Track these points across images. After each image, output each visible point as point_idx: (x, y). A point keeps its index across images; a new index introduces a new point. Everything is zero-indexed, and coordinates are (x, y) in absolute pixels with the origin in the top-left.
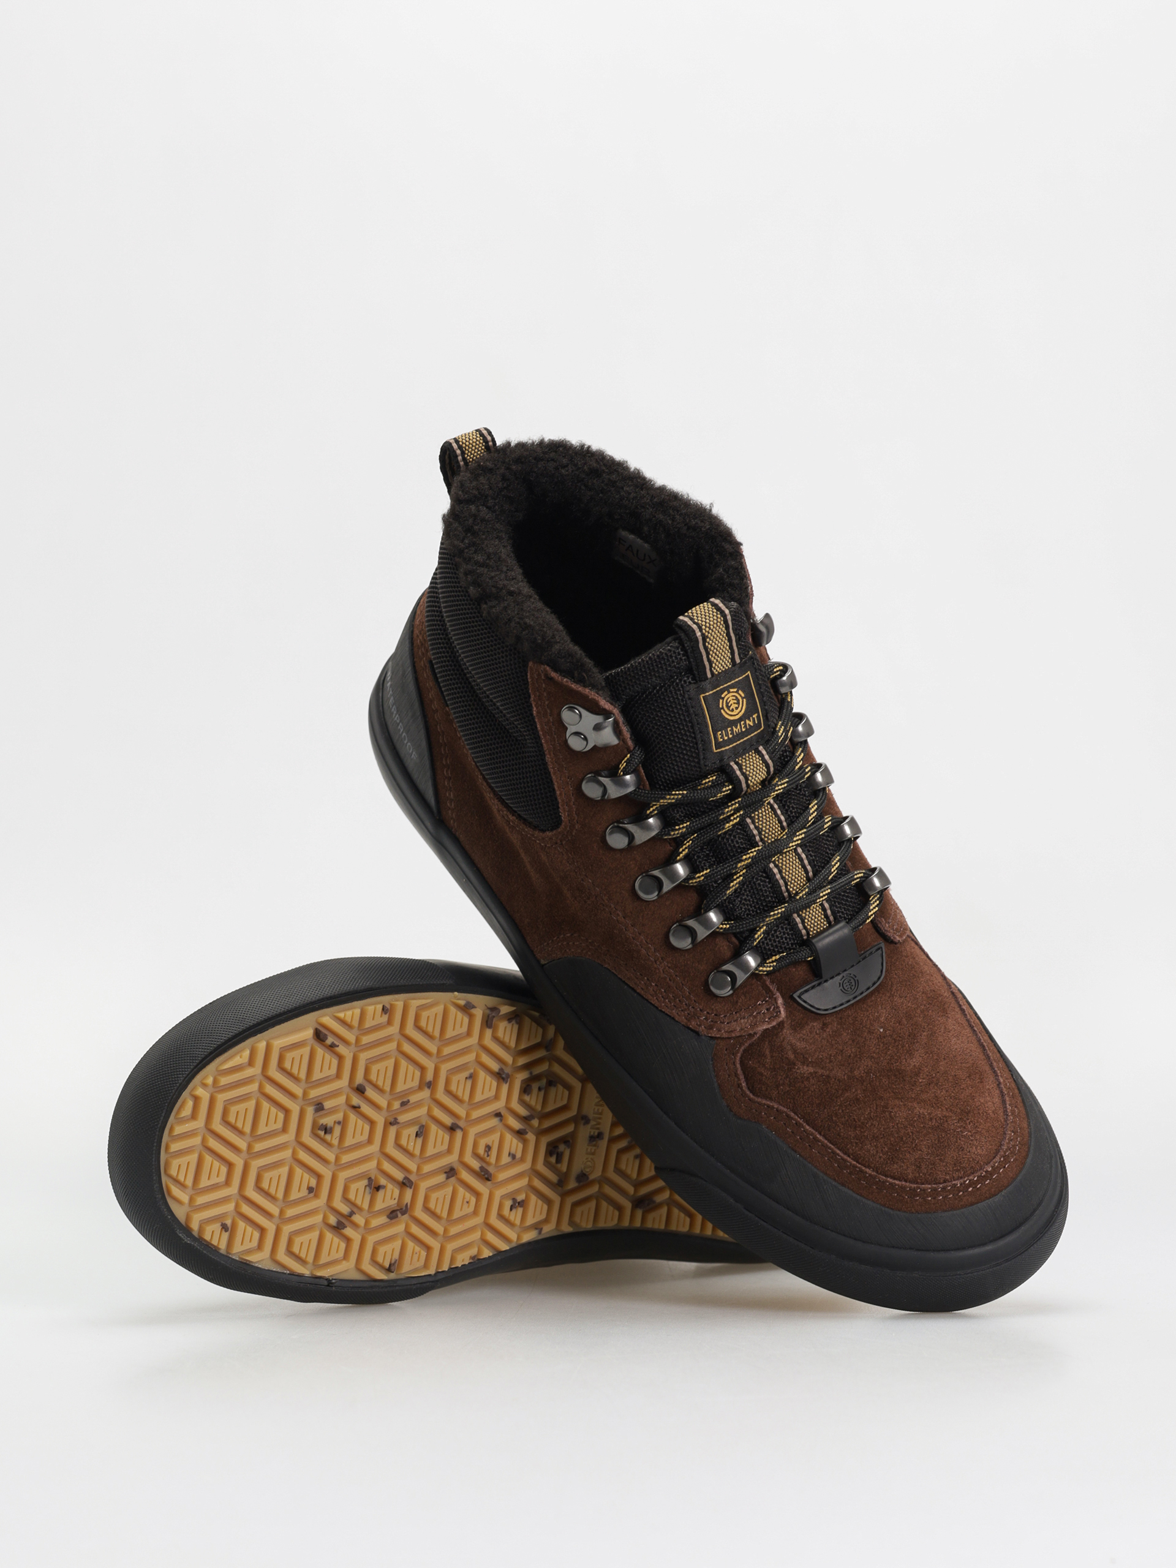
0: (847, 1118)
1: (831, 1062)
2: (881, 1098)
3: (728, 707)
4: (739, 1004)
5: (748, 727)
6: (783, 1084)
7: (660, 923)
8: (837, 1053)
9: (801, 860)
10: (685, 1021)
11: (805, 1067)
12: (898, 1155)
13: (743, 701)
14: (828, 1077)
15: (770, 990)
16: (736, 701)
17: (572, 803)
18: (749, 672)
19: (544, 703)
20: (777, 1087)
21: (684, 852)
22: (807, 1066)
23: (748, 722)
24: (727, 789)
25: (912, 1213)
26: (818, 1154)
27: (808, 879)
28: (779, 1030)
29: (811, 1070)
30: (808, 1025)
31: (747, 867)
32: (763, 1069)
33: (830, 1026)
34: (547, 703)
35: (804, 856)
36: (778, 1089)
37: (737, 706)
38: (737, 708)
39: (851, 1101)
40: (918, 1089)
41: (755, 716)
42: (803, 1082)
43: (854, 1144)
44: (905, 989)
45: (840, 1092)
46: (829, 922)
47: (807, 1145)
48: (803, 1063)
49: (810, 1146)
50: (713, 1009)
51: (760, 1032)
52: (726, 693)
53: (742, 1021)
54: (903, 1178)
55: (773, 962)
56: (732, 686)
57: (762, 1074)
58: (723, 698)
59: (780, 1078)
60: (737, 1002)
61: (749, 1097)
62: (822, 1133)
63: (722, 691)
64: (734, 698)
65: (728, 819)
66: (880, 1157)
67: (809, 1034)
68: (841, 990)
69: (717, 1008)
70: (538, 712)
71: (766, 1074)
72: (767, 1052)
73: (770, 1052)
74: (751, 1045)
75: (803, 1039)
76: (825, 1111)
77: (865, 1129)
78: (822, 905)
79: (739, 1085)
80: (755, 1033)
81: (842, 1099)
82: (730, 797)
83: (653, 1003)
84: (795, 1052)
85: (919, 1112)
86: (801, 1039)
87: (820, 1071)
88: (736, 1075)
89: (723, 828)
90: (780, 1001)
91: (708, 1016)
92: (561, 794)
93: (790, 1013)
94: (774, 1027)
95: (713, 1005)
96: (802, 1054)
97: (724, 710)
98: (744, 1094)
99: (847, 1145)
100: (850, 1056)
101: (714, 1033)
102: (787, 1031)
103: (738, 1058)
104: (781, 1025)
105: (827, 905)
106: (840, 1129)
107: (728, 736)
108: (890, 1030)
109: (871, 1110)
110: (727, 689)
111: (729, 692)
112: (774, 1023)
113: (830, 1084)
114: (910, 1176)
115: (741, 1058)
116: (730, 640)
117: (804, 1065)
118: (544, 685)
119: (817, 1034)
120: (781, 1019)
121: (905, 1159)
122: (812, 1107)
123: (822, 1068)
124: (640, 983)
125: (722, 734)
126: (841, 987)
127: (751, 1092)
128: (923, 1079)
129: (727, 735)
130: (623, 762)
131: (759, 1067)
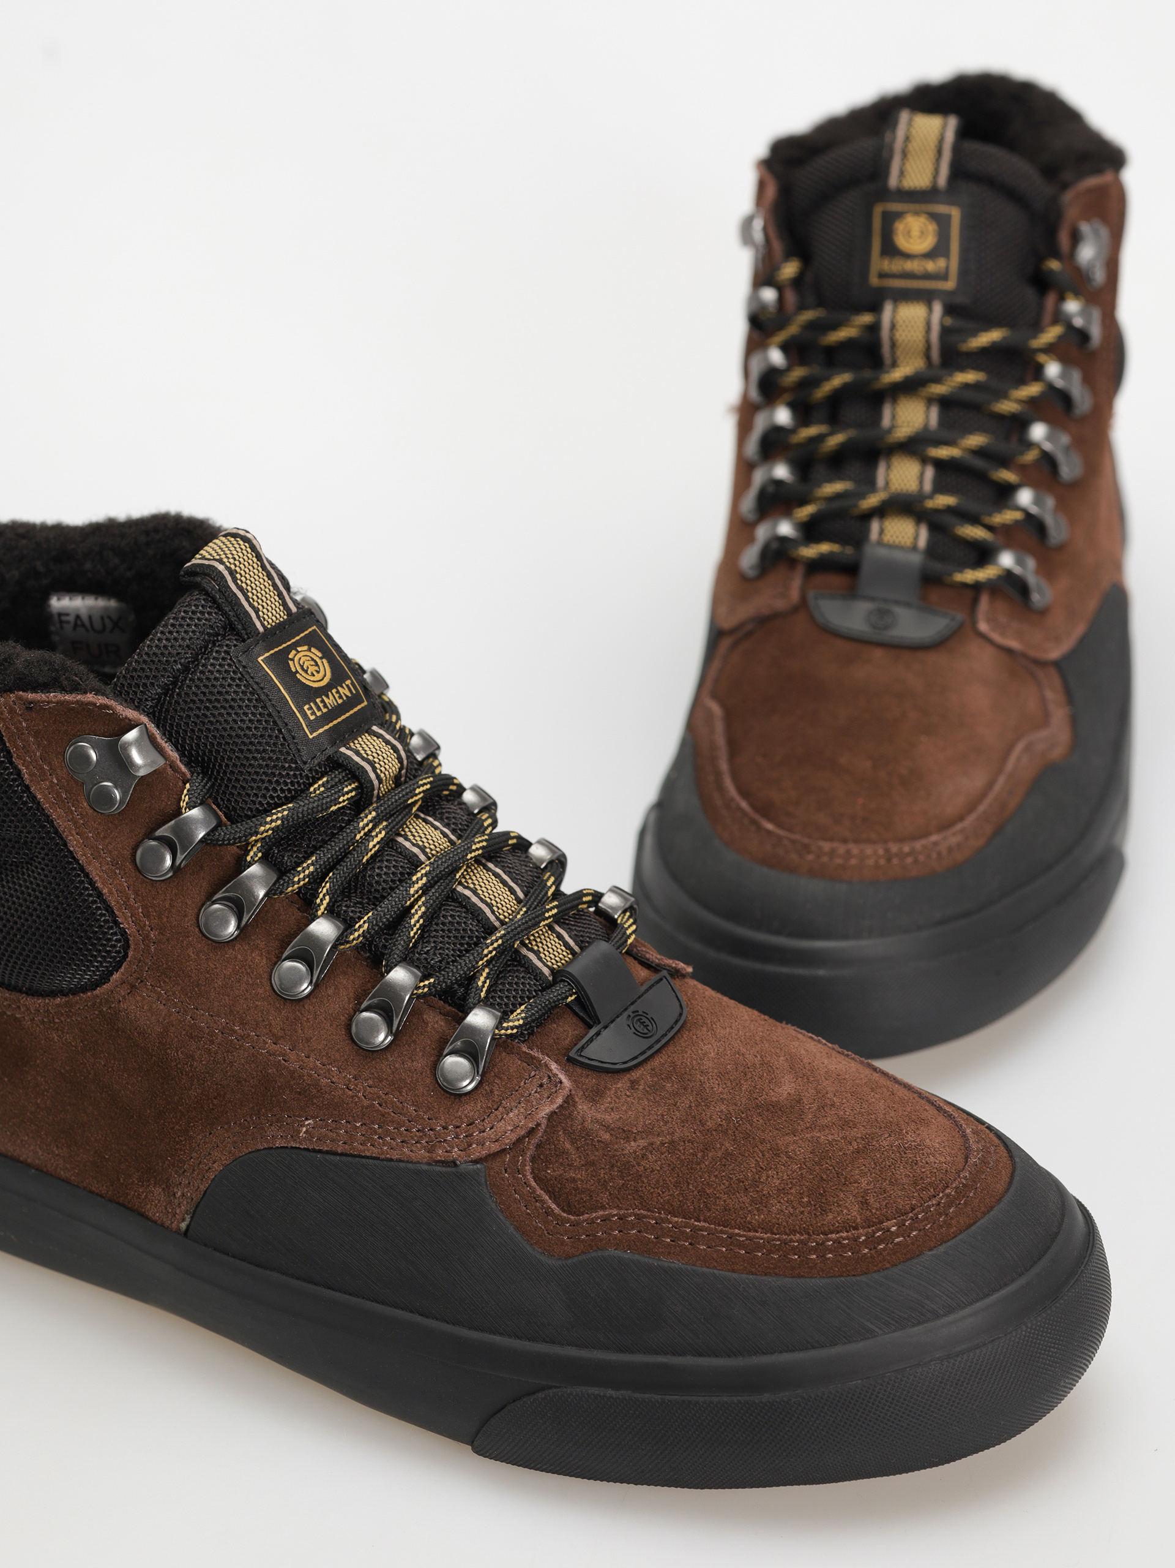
0: (727, 1183)
1: (666, 1123)
2: (762, 1141)
3: (305, 671)
4: (496, 1093)
6: (612, 1178)
7: (331, 1025)
8: (669, 1109)
9: (496, 875)
10: (427, 1154)
11: (633, 1143)
12: (826, 1199)
13: (322, 663)
14: (672, 1142)
15: (533, 1058)
16: (311, 660)
17: (132, 902)
19: (35, 755)
20: (605, 1185)
21: (323, 901)
22: (635, 1141)
23: (342, 690)
24: (349, 790)
25: (887, 1268)
26: (709, 1249)
28: (571, 1108)
29: (642, 1143)
30: (609, 1089)
31: (425, 889)
32: (571, 1171)
33: (642, 1082)
34: (38, 754)
35: (498, 870)
36: (607, 1190)
37: (316, 669)
38: (318, 672)
39: (720, 1160)
40: (810, 1115)
41: (348, 683)
42: (639, 1164)
43: (756, 1212)
45: (700, 1155)
46: (574, 953)
47: (687, 1244)
48: (627, 1139)
49: (690, 1244)
50: (460, 1118)
51: (544, 1121)
52: (294, 652)
53: (511, 1115)
54: (850, 1226)
55: (520, 1014)
56: (299, 645)
57: (574, 1180)
58: (293, 659)
59: (602, 1171)
60: (492, 1091)
61: (569, 1221)
62: (702, 1218)
63: (287, 650)
64: (308, 658)
65: (367, 837)
66: (802, 1213)
67: (617, 1100)
68: (634, 1033)
69: (466, 1112)
70: (31, 775)
71: (579, 1176)
72: (568, 1146)
73: (572, 1143)
74: (539, 1146)
75: (612, 1109)
76: (691, 1187)
77: (761, 1187)
78: (554, 930)
79: (549, 1212)
80: (538, 1125)
81: (707, 1163)
82: (358, 806)
83: (368, 1154)
85: (827, 1140)
86: (610, 1110)
87: (658, 1141)
88: (538, 1199)
89: (368, 851)
90: (554, 1066)
91: (458, 1130)
92: (111, 893)
93: (575, 1081)
94: (561, 1106)
95: (457, 1111)
96: (619, 1128)
97: (301, 675)
98: (562, 1222)
99: (746, 1218)
100: (690, 1107)
101: (477, 1152)
102: (583, 1107)
103: (530, 1177)
104: (569, 1100)
105: (560, 931)
106: (725, 1201)
107: (322, 711)
109: (756, 1160)
110: (294, 646)
111: (298, 651)
112: (559, 1101)
113: (680, 1151)
114: (859, 1220)
115: (532, 1172)
117: (629, 1142)
118: (24, 724)
119: (628, 1096)
120: (566, 1092)
121: (841, 1201)
122: (669, 1191)
123: (658, 1135)
124: (338, 1135)
125: (311, 708)
126: (633, 1030)
127: (569, 1213)
129: (319, 709)
130: (183, 797)
131: (565, 1172)
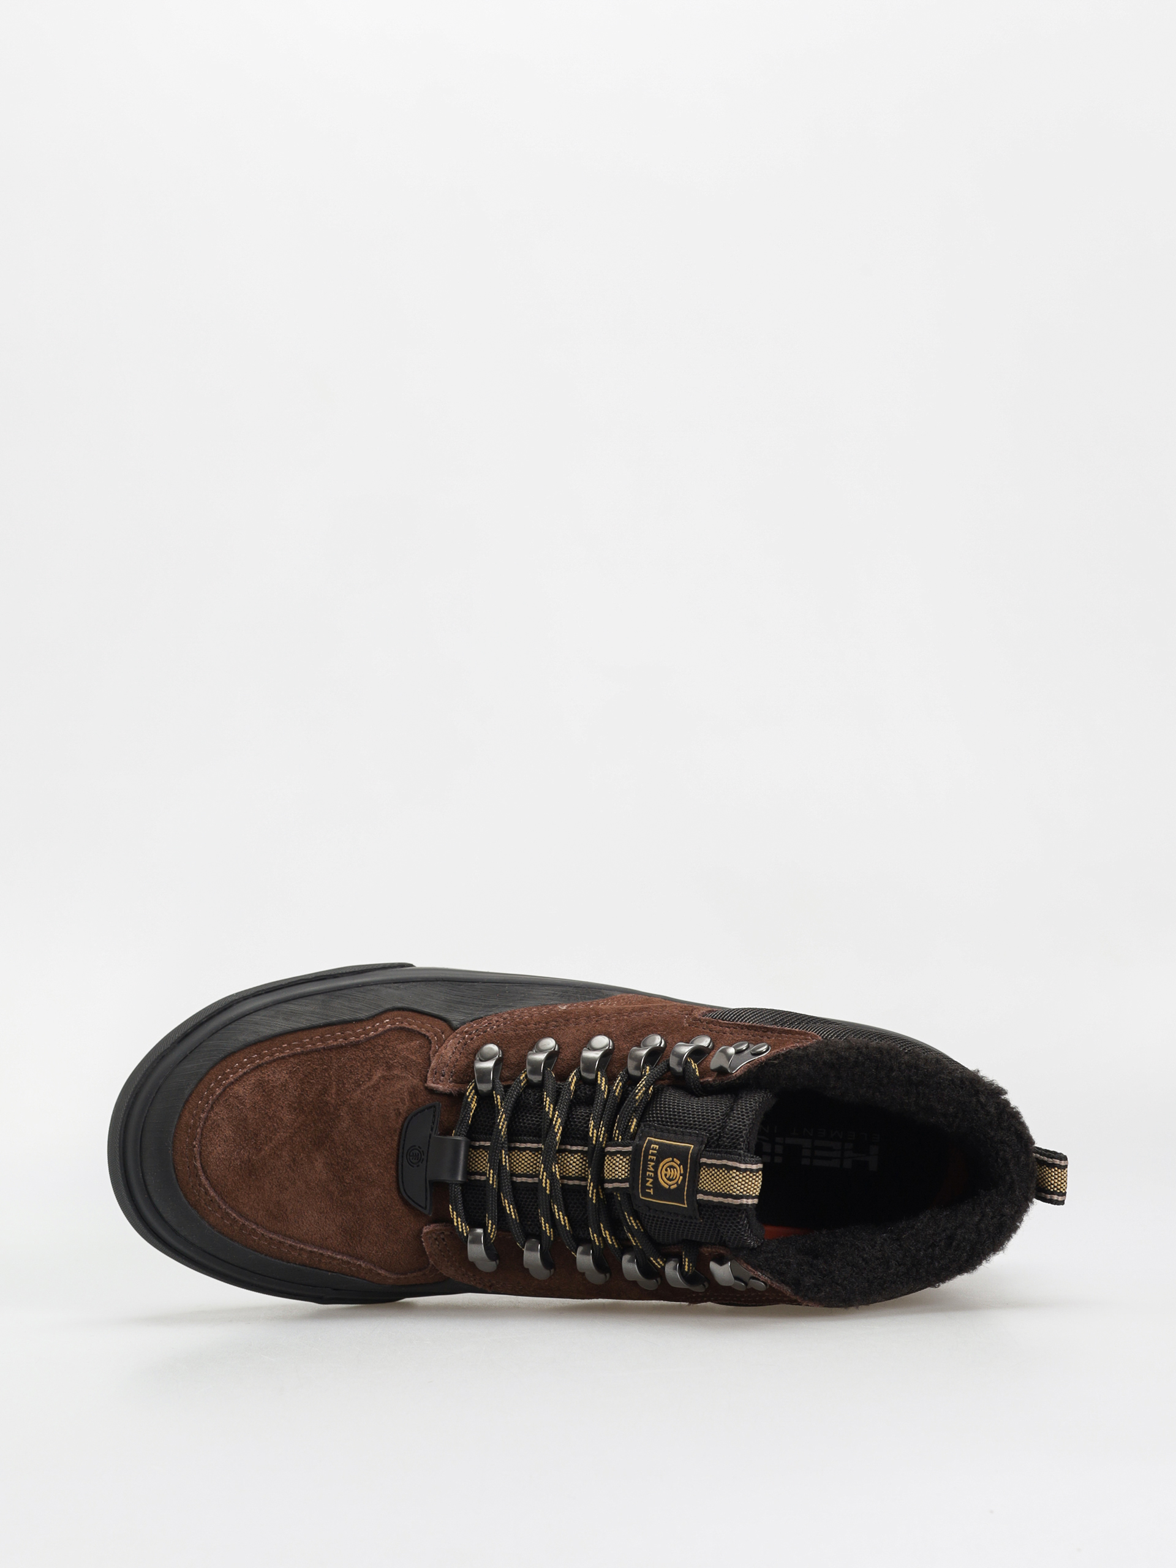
3: (671, 1167)
5: (647, 1179)
9: (529, 1176)
13: (667, 1184)
16: (671, 1177)
18: (686, 1206)
23: (651, 1180)
27: (513, 1174)
35: (529, 1180)
37: (667, 1177)
38: (666, 1175)
40: (297, 1147)
41: (651, 1191)
44: (382, 1205)
46: (471, 1172)
52: (682, 1172)
55: (472, 1100)
56: (684, 1180)
58: (679, 1166)
63: (685, 1169)
64: (674, 1178)
65: (597, 1127)
68: (415, 1146)
76: (336, 1066)
78: (484, 1174)
84: (398, 1077)
85: (278, 1132)
89: (593, 1120)
97: (670, 1162)
105: (483, 1178)
107: (651, 1155)
108: (358, 1163)
110: (684, 1175)
111: (681, 1175)
116: (716, 1195)
125: (656, 1149)
126: (417, 1147)
128: (302, 1159)
129: (653, 1154)
131: (409, 1045)
